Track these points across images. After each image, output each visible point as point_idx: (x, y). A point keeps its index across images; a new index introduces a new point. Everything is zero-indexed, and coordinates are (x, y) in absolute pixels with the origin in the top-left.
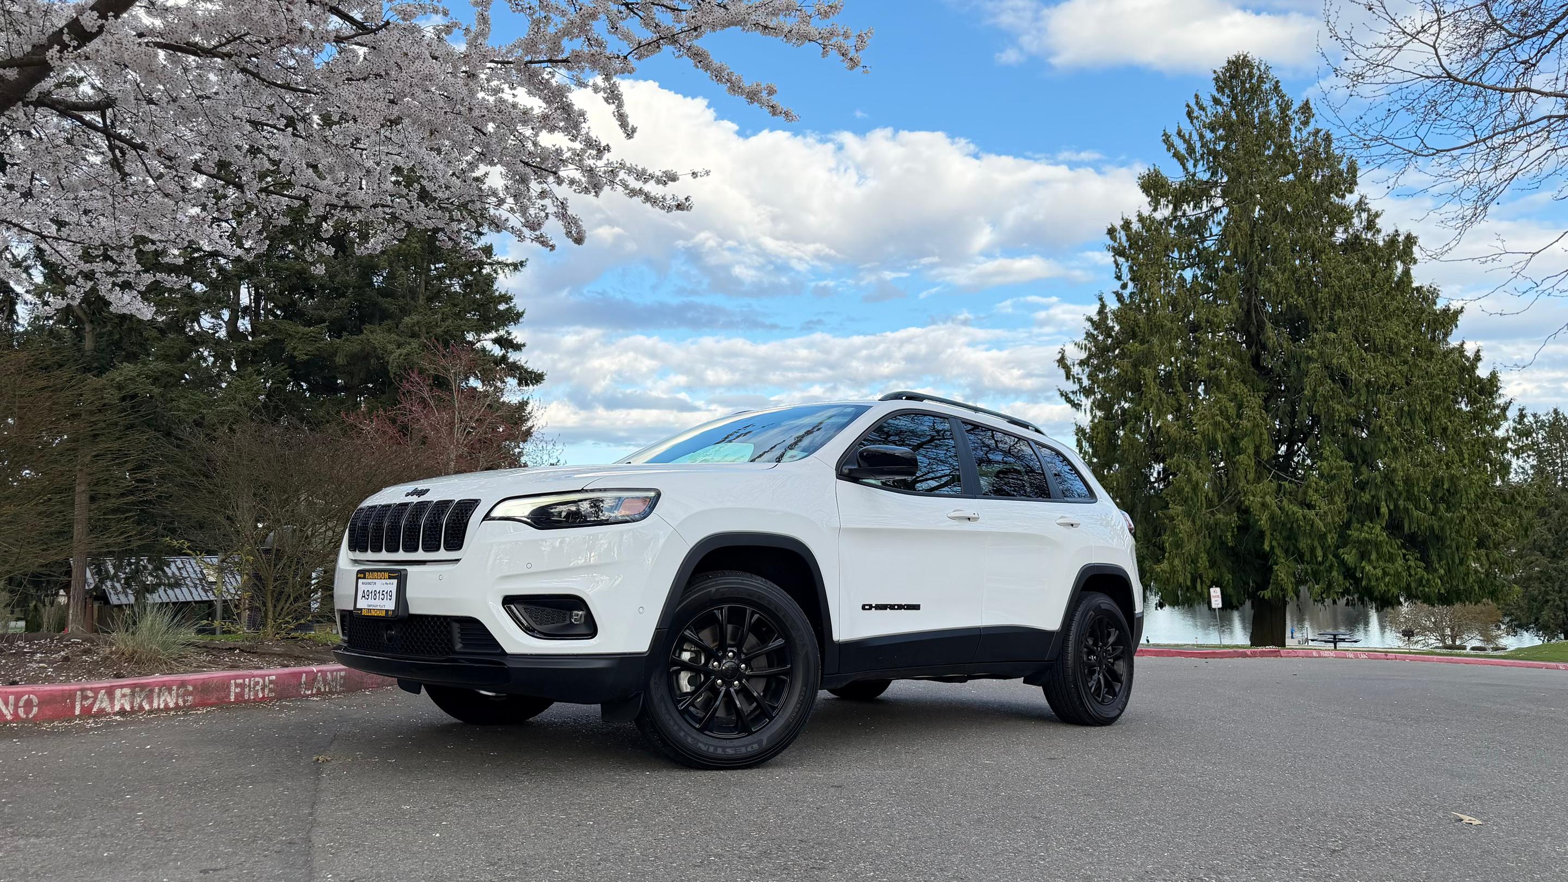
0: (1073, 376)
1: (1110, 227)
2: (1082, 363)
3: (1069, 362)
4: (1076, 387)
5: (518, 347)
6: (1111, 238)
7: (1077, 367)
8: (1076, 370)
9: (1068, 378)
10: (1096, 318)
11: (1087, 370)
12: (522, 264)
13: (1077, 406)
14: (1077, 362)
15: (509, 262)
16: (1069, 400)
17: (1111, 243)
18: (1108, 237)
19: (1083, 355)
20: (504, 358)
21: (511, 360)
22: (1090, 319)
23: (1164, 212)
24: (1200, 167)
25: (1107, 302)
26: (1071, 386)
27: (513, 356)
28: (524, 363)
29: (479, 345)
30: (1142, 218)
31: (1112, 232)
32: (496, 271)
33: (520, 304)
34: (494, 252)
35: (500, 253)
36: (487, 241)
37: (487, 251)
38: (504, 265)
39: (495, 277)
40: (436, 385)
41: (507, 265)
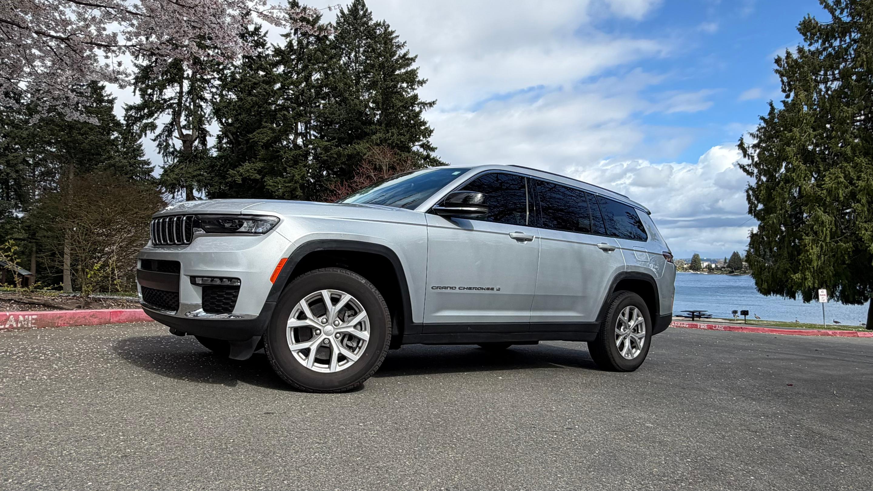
0: (748, 155)
1: (776, 58)
2: (755, 146)
3: (746, 146)
4: (750, 162)
5: (433, 149)
6: (778, 65)
7: (751, 149)
8: (750, 151)
9: (745, 156)
10: (767, 117)
11: (758, 151)
12: (434, 103)
13: (750, 174)
14: (751, 146)
15: (427, 102)
16: (745, 170)
17: (778, 68)
18: (776, 65)
19: (756, 141)
20: (428, 156)
21: (432, 157)
22: (762, 118)
23: (817, 46)
24: (845, 13)
25: (775, 106)
26: (746, 161)
27: (433, 155)
28: (438, 158)
29: (415, 149)
30: (800, 50)
31: (778, 61)
32: (421, 108)
33: (430, 125)
34: (419, 97)
35: (422, 98)
36: (415, 92)
37: (415, 97)
38: (424, 104)
39: (421, 111)
40: (375, 169)
41: (426, 104)
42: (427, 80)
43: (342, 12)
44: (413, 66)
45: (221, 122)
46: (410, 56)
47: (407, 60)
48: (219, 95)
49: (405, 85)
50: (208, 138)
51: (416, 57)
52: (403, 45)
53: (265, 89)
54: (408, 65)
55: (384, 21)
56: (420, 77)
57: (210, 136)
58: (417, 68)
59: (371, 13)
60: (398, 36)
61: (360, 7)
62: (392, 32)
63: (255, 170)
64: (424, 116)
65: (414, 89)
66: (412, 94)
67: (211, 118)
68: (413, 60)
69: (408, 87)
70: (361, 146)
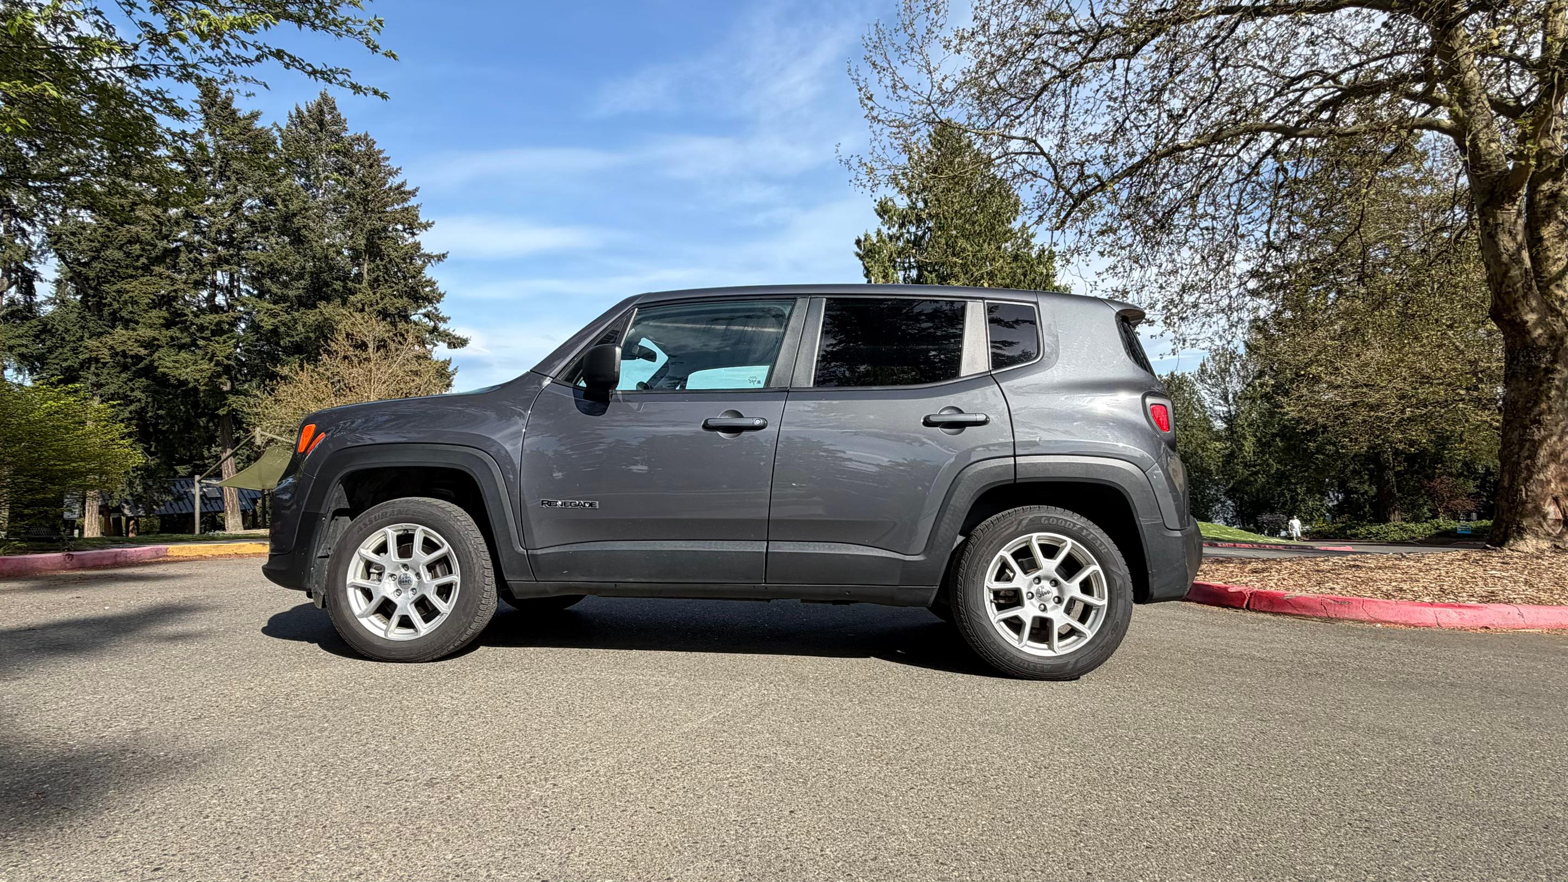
1: (856, 239)
5: (444, 320)
6: (858, 247)
12: (444, 256)
15: (434, 254)
17: (858, 250)
18: (856, 246)
20: (435, 329)
21: (441, 329)
23: (893, 229)
27: (442, 326)
28: (451, 331)
29: (414, 318)
30: (879, 233)
31: (858, 242)
32: (424, 262)
33: (441, 287)
34: (422, 246)
35: (426, 249)
36: (417, 238)
37: (417, 246)
38: (429, 257)
39: (423, 268)
40: (356, 347)
41: (433, 257)
42: (433, 223)
43: (299, 111)
44: (412, 202)
45: (62, 257)
46: (408, 188)
47: (401, 193)
48: (60, 215)
49: (400, 227)
50: (36, 284)
51: (417, 189)
52: (396, 172)
53: (158, 217)
54: (405, 200)
55: (366, 135)
56: (423, 219)
57: (41, 280)
58: (418, 206)
59: (345, 120)
60: (388, 159)
61: (326, 109)
62: (380, 152)
63: (137, 341)
64: (429, 272)
65: (413, 234)
66: (411, 240)
67: (43, 253)
68: (413, 193)
69: (404, 230)
70: (327, 309)
